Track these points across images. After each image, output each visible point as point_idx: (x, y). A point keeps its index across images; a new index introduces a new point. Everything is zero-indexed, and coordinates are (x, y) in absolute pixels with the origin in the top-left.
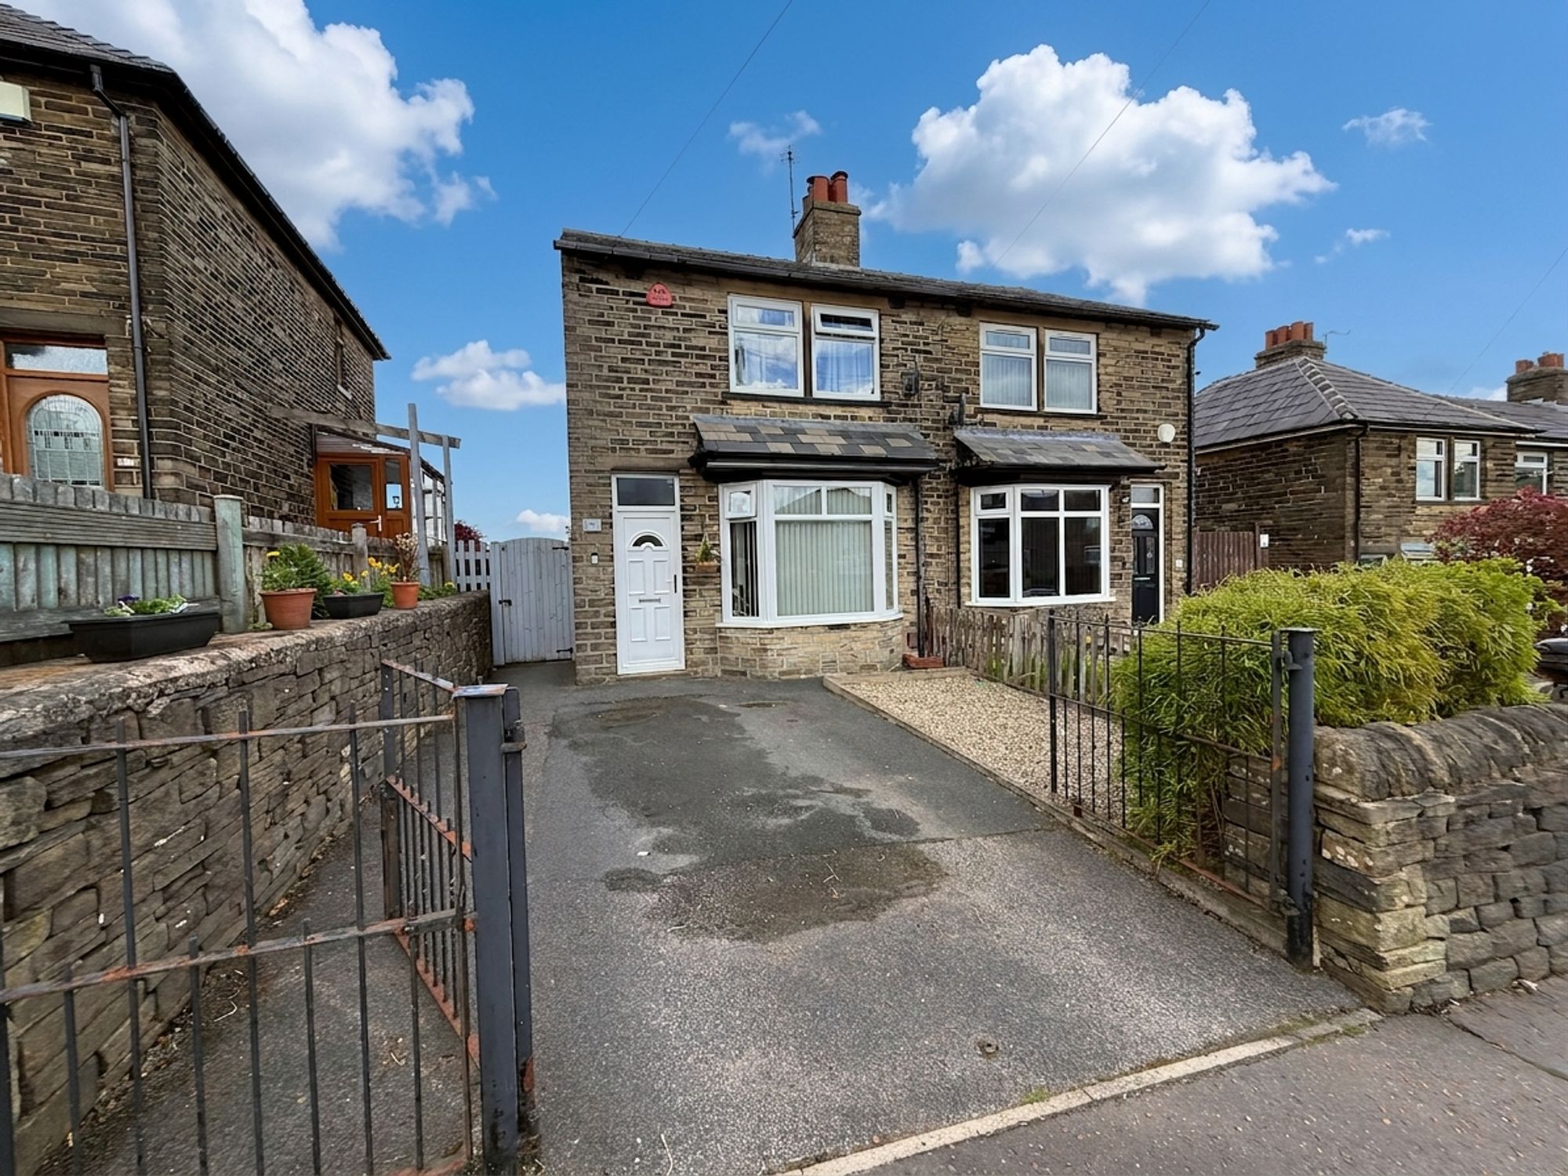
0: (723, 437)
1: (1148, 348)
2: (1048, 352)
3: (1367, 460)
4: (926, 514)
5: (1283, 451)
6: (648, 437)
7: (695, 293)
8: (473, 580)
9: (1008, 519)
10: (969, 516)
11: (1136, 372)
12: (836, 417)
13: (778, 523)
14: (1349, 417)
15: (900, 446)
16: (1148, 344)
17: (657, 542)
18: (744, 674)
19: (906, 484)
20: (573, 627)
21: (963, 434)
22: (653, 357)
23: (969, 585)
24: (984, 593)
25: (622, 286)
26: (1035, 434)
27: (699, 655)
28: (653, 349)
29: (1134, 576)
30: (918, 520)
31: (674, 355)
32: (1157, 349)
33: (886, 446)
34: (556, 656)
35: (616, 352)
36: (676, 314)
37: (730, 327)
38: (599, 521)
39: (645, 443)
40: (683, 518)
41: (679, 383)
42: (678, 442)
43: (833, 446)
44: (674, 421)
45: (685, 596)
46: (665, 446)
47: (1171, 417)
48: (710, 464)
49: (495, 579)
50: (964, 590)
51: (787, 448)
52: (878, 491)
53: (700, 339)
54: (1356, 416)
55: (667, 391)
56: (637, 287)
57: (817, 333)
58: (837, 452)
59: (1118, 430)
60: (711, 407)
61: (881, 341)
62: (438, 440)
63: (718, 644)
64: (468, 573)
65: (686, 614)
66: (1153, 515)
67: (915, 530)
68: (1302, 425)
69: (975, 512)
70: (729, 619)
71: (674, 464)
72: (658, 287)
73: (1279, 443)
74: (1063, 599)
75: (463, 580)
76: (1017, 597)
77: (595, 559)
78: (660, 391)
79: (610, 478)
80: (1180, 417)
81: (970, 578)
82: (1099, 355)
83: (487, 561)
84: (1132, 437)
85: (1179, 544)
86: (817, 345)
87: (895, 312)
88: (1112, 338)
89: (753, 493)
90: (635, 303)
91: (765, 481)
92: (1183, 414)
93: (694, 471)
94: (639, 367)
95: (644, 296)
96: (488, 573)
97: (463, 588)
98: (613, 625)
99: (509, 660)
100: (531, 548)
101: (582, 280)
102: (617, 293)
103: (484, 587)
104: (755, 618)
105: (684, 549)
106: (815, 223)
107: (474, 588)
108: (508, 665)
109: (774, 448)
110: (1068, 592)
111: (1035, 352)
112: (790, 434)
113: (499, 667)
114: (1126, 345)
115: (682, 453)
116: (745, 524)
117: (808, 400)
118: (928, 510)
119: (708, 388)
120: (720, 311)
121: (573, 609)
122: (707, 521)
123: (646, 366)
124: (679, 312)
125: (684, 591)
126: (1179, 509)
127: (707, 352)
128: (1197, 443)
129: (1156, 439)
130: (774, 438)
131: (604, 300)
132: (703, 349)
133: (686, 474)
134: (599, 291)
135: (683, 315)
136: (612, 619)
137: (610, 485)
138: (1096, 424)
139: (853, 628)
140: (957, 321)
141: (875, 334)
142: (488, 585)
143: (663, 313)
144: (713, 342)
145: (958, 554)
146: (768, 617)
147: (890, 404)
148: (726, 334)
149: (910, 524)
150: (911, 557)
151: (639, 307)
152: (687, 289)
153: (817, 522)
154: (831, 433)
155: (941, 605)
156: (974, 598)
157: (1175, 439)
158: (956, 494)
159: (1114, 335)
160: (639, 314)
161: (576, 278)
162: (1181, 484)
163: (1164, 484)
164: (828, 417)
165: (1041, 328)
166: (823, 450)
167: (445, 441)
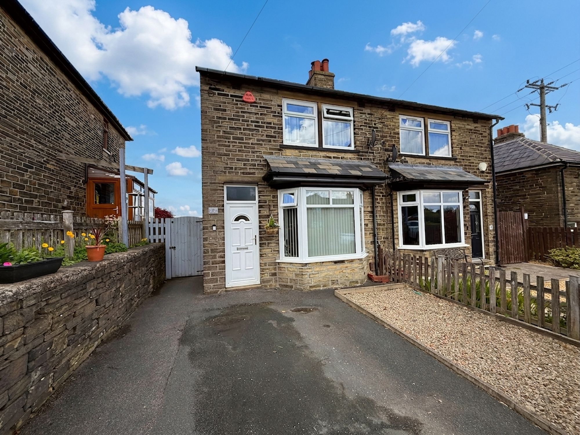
0: (281, 166)
1: (472, 128)
2: (429, 129)
3: (567, 180)
4: (377, 205)
5: (522, 176)
6: (243, 166)
7: (266, 96)
8: (157, 237)
9: (417, 207)
10: (397, 205)
11: (467, 139)
12: (334, 157)
13: (308, 209)
14: (559, 160)
15: (367, 171)
16: (472, 126)
17: (246, 219)
18: (292, 287)
19: (367, 190)
20: (203, 263)
21: (393, 166)
22: (246, 127)
23: (398, 239)
24: (406, 242)
25: (231, 92)
26: (424, 167)
27: (267, 277)
28: (246, 123)
29: (471, 233)
30: (373, 207)
31: (256, 126)
32: (477, 129)
33: (361, 171)
34: (196, 274)
35: (226, 124)
36: (257, 106)
37: (283, 114)
38: (217, 208)
39: (241, 169)
40: (260, 207)
41: (258, 140)
42: (257, 169)
43: (335, 170)
44: (256, 158)
45: (260, 246)
46: (252, 171)
47: (484, 159)
48: (275, 179)
49: (167, 236)
50: (396, 241)
51: (313, 171)
52: (357, 193)
53: (269, 119)
54: (561, 160)
55: (252, 144)
56: (238, 93)
57: (324, 118)
58: (338, 173)
59: (462, 165)
60: (274, 152)
61: (354, 122)
62: (142, 170)
63: (277, 271)
64: (154, 234)
65: (261, 256)
66: (477, 204)
67: (373, 212)
68: (533, 164)
69: (400, 204)
70: (283, 258)
71: (256, 179)
72: (249, 93)
73: (522, 173)
74: (444, 245)
75: (152, 237)
76: (422, 245)
77: (214, 228)
78: (249, 143)
79: (223, 187)
80: (488, 160)
81: (398, 235)
82: (451, 131)
83: (164, 228)
84: (468, 168)
85: (490, 219)
86: (324, 123)
87: (360, 108)
88: (457, 124)
89: (296, 194)
90: (236, 101)
91: (301, 188)
92: (489, 159)
93: (266, 183)
94: (238, 132)
95: (241, 97)
96: (164, 234)
97: (152, 241)
98: (224, 262)
99: (174, 276)
100: (186, 221)
101: (210, 88)
102: (228, 95)
103: (162, 241)
104: (296, 258)
105: (260, 222)
106: (315, 80)
107: (157, 241)
108: (173, 279)
109: (307, 171)
110: (447, 242)
111: (424, 129)
112: (314, 165)
113: (168, 280)
114: (463, 126)
115: (259, 174)
116: (291, 209)
117: (320, 149)
118: (379, 203)
119: (272, 143)
120: (278, 106)
121: (203, 254)
122: (272, 208)
123: (242, 131)
124: (259, 105)
125: (260, 244)
126: (489, 201)
127: (272, 125)
128: (496, 170)
129: (478, 169)
130: (306, 166)
131: (222, 99)
132: (270, 123)
133: (261, 185)
134: (219, 94)
135: (260, 107)
136: (223, 259)
137: (223, 190)
138: (452, 163)
139: (346, 262)
140: (388, 114)
141: (352, 118)
142: (164, 239)
143: (251, 106)
144: (275, 120)
145: (393, 223)
146: (304, 257)
147: (359, 152)
148: (282, 117)
149: (369, 209)
150: (370, 226)
151: (239, 103)
152: (263, 95)
153: (327, 208)
154: (333, 165)
155: (386, 249)
156: (401, 245)
157: (486, 170)
158: (391, 195)
159: (458, 122)
160: (239, 106)
161: (207, 88)
162: (490, 190)
163: (481, 190)
164: (330, 158)
165: (425, 118)
166: (331, 172)
167: (145, 171)
